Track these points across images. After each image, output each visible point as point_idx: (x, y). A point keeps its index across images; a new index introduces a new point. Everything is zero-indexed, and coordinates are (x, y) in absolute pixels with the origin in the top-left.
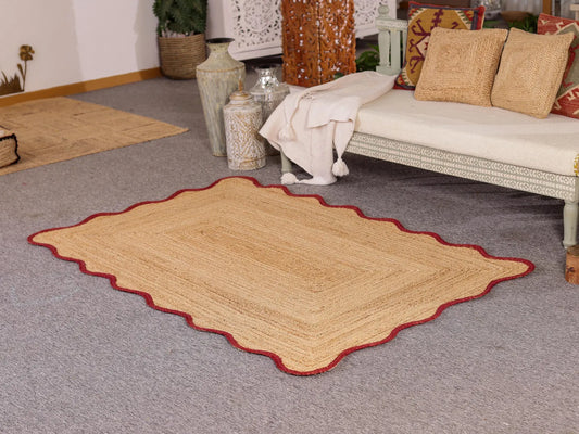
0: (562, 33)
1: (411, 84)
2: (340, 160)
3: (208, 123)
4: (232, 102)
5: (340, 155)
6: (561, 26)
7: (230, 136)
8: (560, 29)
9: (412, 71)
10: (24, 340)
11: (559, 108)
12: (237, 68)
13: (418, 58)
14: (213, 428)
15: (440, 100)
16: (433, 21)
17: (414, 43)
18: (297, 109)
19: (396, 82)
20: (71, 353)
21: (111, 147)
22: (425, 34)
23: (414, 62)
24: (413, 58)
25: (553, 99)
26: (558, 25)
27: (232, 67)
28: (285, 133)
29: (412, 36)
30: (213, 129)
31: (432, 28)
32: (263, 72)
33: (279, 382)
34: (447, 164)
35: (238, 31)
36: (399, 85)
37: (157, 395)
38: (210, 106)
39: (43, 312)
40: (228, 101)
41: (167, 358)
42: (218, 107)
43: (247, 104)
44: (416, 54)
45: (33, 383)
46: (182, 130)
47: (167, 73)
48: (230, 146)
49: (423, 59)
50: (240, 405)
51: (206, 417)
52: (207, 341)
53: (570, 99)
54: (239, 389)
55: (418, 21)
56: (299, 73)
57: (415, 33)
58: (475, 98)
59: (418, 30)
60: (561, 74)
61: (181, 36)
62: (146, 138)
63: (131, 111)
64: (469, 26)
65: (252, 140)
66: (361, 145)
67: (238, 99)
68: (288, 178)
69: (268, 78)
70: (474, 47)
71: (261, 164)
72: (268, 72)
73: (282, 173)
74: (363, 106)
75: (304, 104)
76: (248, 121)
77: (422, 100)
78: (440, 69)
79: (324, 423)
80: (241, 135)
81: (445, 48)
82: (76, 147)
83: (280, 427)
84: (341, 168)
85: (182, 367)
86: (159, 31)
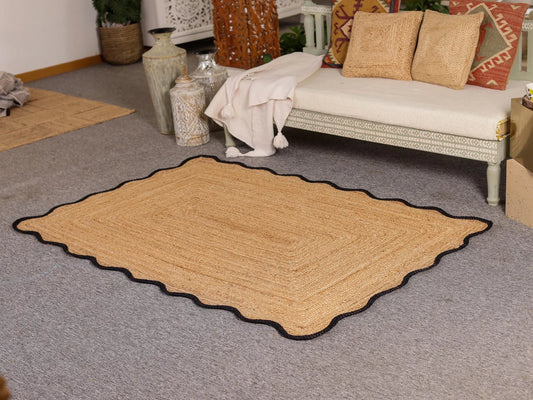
0: (472, 12)
1: (337, 63)
2: (280, 134)
3: (155, 105)
4: (177, 86)
5: (280, 129)
6: (471, 7)
7: (177, 115)
8: (470, 10)
9: (338, 51)
10: (14, 317)
11: (473, 79)
12: (180, 55)
13: (342, 39)
14: (202, 392)
15: (366, 76)
16: (355, 6)
17: (338, 26)
18: (238, 89)
19: (323, 61)
20: (59, 327)
21: (66, 130)
22: (348, 18)
23: (339, 43)
24: (338, 40)
25: (467, 72)
26: (468, 5)
27: (175, 54)
28: (226, 112)
29: (336, 19)
30: (160, 110)
31: (354, 13)
32: (203, 56)
33: (256, 344)
34: (379, 134)
35: (170, 19)
36: (326, 64)
37: (146, 363)
38: (157, 90)
39: (28, 289)
40: (173, 84)
41: (149, 327)
42: (164, 90)
43: (192, 86)
44: (340, 36)
45: (28, 358)
46: (129, 111)
47: (108, 59)
48: (178, 125)
49: (349, 40)
50: (223, 368)
51: (194, 382)
52: (183, 309)
53: (483, 71)
54: (221, 353)
55: (341, 7)
56: (230, 55)
57: (339, 17)
58: (398, 73)
59: (341, 14)
60: (474, 50)
61: (119, 26)
62: (98, 120)
63: (80, 96)
64: (387, 9)
65: (197, 119)
66: (298, 119)
67: (183, 83)
68: (233, 152)
69: (208, 63)
70: (394, 28)
71: (206, 139)
72: (207, 57)
73: (226, 147)
74: (299, 85)
75: (245, 86)
76: (193, 102)
77: (349, 76)
78: (365, 49)
79: (303, 381)
80: (187, 115)
81: (368, 30)
82: (35, 132)
83: (263, 387)
84: (281, 141)
85: (165, 335)
86: (99, 22)
